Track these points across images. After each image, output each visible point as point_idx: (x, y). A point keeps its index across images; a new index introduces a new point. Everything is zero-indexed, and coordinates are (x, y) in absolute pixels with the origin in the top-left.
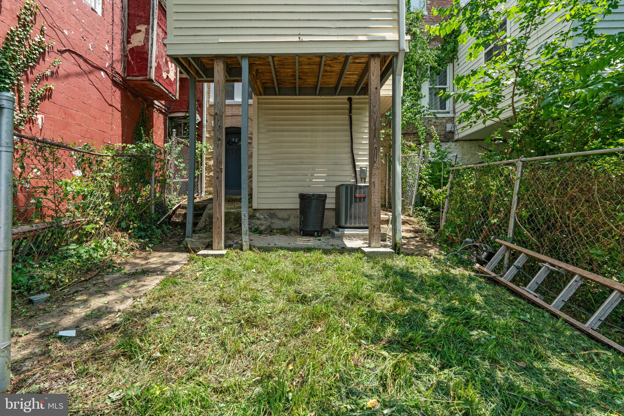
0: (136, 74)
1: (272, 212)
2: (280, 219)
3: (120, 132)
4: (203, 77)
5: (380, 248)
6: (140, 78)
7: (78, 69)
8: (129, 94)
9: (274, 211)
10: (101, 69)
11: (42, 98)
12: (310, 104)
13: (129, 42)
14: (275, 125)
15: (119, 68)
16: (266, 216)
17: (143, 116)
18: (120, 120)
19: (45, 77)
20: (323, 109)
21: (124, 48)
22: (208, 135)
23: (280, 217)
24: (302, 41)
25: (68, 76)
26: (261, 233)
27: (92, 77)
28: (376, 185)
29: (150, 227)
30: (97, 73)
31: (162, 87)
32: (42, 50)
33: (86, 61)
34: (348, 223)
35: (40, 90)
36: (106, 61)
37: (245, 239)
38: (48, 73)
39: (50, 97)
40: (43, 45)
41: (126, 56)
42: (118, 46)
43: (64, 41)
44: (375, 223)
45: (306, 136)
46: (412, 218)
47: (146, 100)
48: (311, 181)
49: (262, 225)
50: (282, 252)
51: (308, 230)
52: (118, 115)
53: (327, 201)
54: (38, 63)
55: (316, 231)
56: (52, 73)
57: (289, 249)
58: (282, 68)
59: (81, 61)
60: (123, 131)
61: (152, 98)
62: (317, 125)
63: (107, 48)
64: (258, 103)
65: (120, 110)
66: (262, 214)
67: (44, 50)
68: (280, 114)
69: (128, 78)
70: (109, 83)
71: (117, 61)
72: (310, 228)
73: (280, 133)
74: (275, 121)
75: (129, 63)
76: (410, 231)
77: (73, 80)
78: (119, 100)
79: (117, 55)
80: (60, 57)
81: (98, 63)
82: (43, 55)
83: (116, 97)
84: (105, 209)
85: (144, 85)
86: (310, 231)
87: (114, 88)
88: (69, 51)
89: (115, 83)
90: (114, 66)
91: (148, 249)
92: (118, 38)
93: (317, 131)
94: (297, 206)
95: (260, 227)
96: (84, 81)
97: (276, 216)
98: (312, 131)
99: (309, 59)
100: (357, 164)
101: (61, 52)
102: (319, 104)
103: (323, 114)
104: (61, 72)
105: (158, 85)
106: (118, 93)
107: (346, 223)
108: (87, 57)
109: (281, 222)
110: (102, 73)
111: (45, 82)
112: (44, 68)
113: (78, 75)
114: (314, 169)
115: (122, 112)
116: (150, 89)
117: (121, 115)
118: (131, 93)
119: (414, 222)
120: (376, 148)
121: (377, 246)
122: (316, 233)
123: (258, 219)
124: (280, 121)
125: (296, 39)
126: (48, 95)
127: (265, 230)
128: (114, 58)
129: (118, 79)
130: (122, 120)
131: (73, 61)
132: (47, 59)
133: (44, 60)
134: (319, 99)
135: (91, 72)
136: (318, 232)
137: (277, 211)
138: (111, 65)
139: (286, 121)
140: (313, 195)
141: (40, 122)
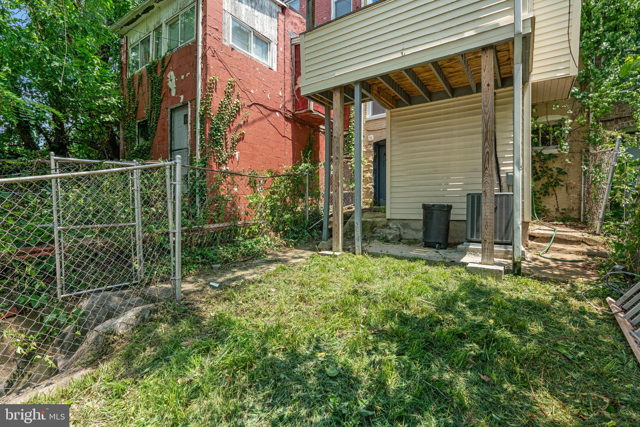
0: (301, 108)
1: (405, 222)
2: (412, 229)
3: (291, 156)
4: (367, 97)
5: (493, 265)
6: (303, 111)
7: (261, 115)
8: (298, 125)
9: (407, 222)
10: (277, 111)
11: (238, 141)
12: (444, 108)
13: (296, 84)
14: (408, 136)
15: (290, 107)
16: (399, 226)
17: (310, 140)
18: (291, 147)
19: (240, 126)
20: (459, 111)
21: (293, 89)
22: (365, 150)
23: (413, 227)
24: (405, 56)
25: (254, 122)
26: (388, 241)
27: (270, 119)
28: (488, 194)
29: (301, 230)
30: (273, 115)
31: (320, 115)
32: (237, 109)
33: (265, 107)
34: (475, 237)
35: (237, 136)
36: (280, 104)
37: (358, 244)
38: (242, 123)
39: (243, 139)
40: (238, 105)
41: (294, 96)
42: (289, 90)
43: (251, 98)
44: (487, 237)
45: (440, 143)
46: (596, 238)
47: (312, 127)
48: (445, 190)
49: (390, 234)
50: (387, 258)
51: (429, 241)
52: (290, 143)
53: (452, 211)
54: (236, 118)
55: (437, 243)
56: (244, 122)
57: (396, 257)
58: (402, 81)
59: (262, 109)
60: (293, 155)
61: (317, 124)
62: (452, 130)
63: (280, 94)
64: (391, 117)
65: (291, 138)
66: (395, 224)
67: (239, 108)
68: (412, 124)
69: (296, 112)
70: (283, 119)
71: (288, 101)
72: (432, 240)
73: (413, 143)
74: (408, 131)
75: (296, 100)
76: (583, 253)
77: (257, 124)
78: (290, 131)
79: (288, 97)
80: (249, 110)
81: (274, 107)
82: (238, 112)
83: (287, 129)
84: (266, 215)
85: (307, 115)
86: (432, 243)
87: (286, 123)
88: (255, 104)
89: (287, 119)
90: (286, 106)
91: (291, 246)
92: (289, 83)
93: (452, 136)
94: (421, 217)
95: (388, 236)
96: (265, 123)
97: (409, 226)
98: (447, 137)
99: (423, 67)
100: (502, 168)
101: (249, 106)
102: (454, 106)
103: (459, 117)
104: (250, 120)
105: (318, 113)
106: (289, 125)
107: (472, 236)
108: (266, 105)
109: (414, 232)
110: (277, 114)
111: (240, 130)
112: (240, 121)
113: (260, 119)
114: (448, 178)
115: (293, 140)
116: (312, 118)
117: (292, 143)
118: (300, 123)
119: (596, 242)
120: (488, 152)
121: (488, 263)
122: (437, 245)
123: (390, 228)
124: (412, 131)
125: (399, 55)
126: (242, 138)
127: (392, 239)
128: (286, 100)
129: (289, 115)
130: (293, 146)
131: (257, 110)
132: (241, 114)
133: (239, 115)
134: (454, 101)
135: (269, 115)
136: (440, 244)
137: (410, 222)
138: (284, 106)
139: (419, 130)
140: (434, 205)
141: (237, 157)
